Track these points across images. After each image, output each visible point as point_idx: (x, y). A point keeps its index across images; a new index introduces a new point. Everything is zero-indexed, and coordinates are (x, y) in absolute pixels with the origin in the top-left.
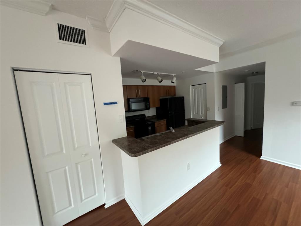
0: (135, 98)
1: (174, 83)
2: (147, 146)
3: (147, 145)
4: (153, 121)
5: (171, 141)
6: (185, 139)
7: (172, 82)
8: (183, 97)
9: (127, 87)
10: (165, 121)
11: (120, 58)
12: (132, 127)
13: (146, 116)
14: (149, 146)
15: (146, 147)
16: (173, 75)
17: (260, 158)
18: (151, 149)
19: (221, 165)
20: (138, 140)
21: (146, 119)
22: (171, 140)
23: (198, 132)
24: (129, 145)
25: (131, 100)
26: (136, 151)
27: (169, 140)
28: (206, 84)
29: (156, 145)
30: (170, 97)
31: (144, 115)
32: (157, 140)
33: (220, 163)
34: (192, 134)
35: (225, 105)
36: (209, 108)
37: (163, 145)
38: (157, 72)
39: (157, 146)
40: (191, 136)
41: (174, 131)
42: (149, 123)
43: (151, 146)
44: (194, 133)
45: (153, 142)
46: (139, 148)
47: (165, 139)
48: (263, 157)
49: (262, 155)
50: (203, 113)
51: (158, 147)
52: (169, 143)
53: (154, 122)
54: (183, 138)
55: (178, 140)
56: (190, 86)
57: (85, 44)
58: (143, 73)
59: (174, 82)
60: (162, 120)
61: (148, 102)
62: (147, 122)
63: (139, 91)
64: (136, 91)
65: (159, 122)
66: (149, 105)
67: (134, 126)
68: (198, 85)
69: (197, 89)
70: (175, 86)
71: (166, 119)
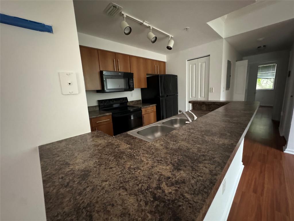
0: (112, 71)
4: (138, 107)
7: (168, 48)
8: (177, 76)
9: (99, 51)
10: (155, 107)
12: (108, 114)
13: (129, 101)
16: (170, 36)
17: (284, 152)
21: (128, 104)
28: (209, 56)
31: (126, 98)
33: (242, 163)
36: (212, 89)
38: (149, 22)
48: (287, 150)
49: (286, 148)
50: (203, 96)
53: (141, 108)
56: (187, 60)
58: (125, 16)
59: (171, 47)
60: (151, 106)
61: (132, 79)
62: (129, 109)
63: (118, 62)
64: (114, 61)
65: (146, 107)
66: (132, 84)
67: (111, 113)
68: (197, 59)
69: (196, 64)
70: (165, 62)
71: (156, 104)
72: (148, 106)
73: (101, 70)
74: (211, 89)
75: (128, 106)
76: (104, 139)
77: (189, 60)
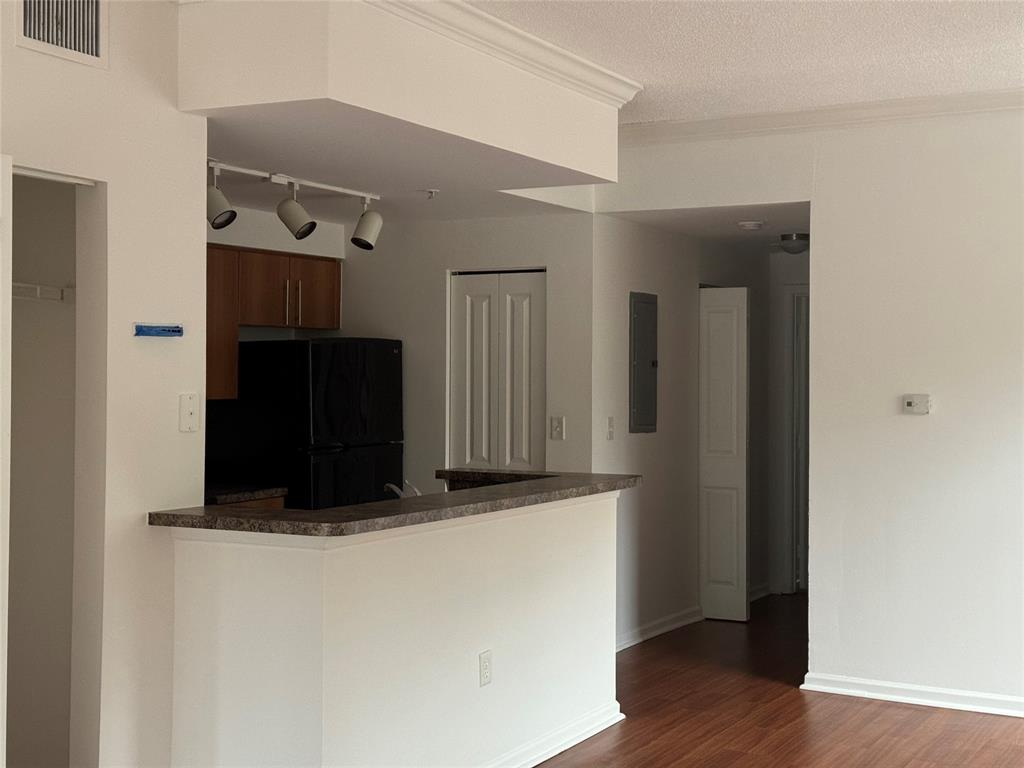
7: (357, 242)
8: (398, 344)
11: (209, 120)
16: (368, 197)
17: (802, 687)
19: (623, 716)
28: (543, 270)
35: (643, 413)
36: (560, 423)
38: (288, 173)
48: (814, 680)
49: (807, 671)
50: (525, 455)
56: (448, 272)
57: (97, 55)
59: (371, 239)
60: (261, 494)
65: (234, 497)
68: (497, 275)
69: (490, 297)
70: (340, 260)
71: (286, 489)
72: (247, 495)
74: (555, 424)
77: (461, 271)
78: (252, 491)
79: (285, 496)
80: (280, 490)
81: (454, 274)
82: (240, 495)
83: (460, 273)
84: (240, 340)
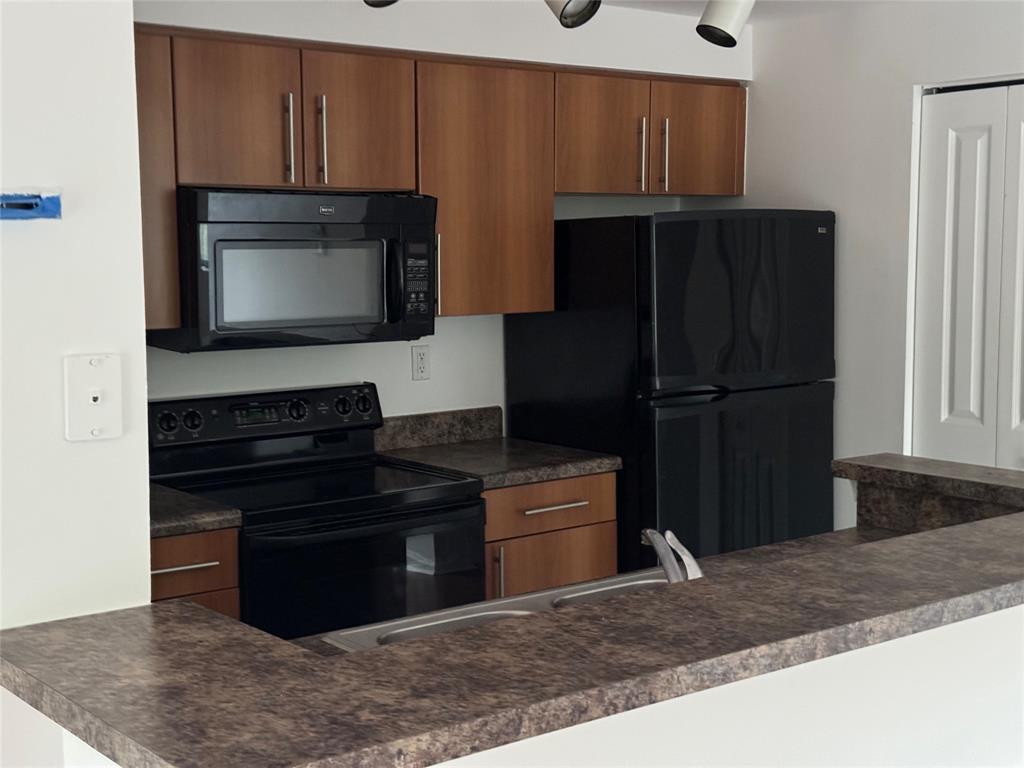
0: (268, 191)
1: (728, 41)
2: (382, 708)
3: (386, 696)
4: (460, 475)
5: (659, 667)
6: (811, 656)
7: (708, 33)
8: (828, 219)
9: (181, 46)
13: (387, 412)
14: (410, 704)
15: (365, 715)
18: (426, 737)
20: (285, 649)
21: (381, 443)
22: (653, 659)
23: (968, 599)
24: (172, 693)
25: (216, 205)
26: (258, 746)
27: (630, 654)
29: (490, 699)
30: (676, 206)
31: (367, 394)
32: (503, 656)
34: (896, 608)
37: (564, 701)
39: (501, 706)
40: (887, 636)
41: (694, 571)
42: (420, 494)
43: (426, 703)
44: (914, 605)
45: (451, 668)
46: (282, 726)
47: (595, 642)
51: (503, 717)
52: (630, 684)
53: (479, 485)
54: (791, 643)
55: (733, 659)
56: (917, 90)
59: (731, 30)
60: (571, 469)
61: (422, 248)
62: (389, 485)
63: (319, 111)
64: (286, 109)
66: (423, 286)
67: (234, 516)
68: (1005, 88)
69: (990, 130)
70: (746, 82)
71: (619, 460)
72: (544, 472)
73: (186, 179)
75: (385, 461)
76: (215, 628)
77: (941, 86)
78: (553, 465)
79: (617, 472)
80: (606, 461)
81: (929, 92)
82: (531, 473)
83: (940, 91)
84: (555, 218)
